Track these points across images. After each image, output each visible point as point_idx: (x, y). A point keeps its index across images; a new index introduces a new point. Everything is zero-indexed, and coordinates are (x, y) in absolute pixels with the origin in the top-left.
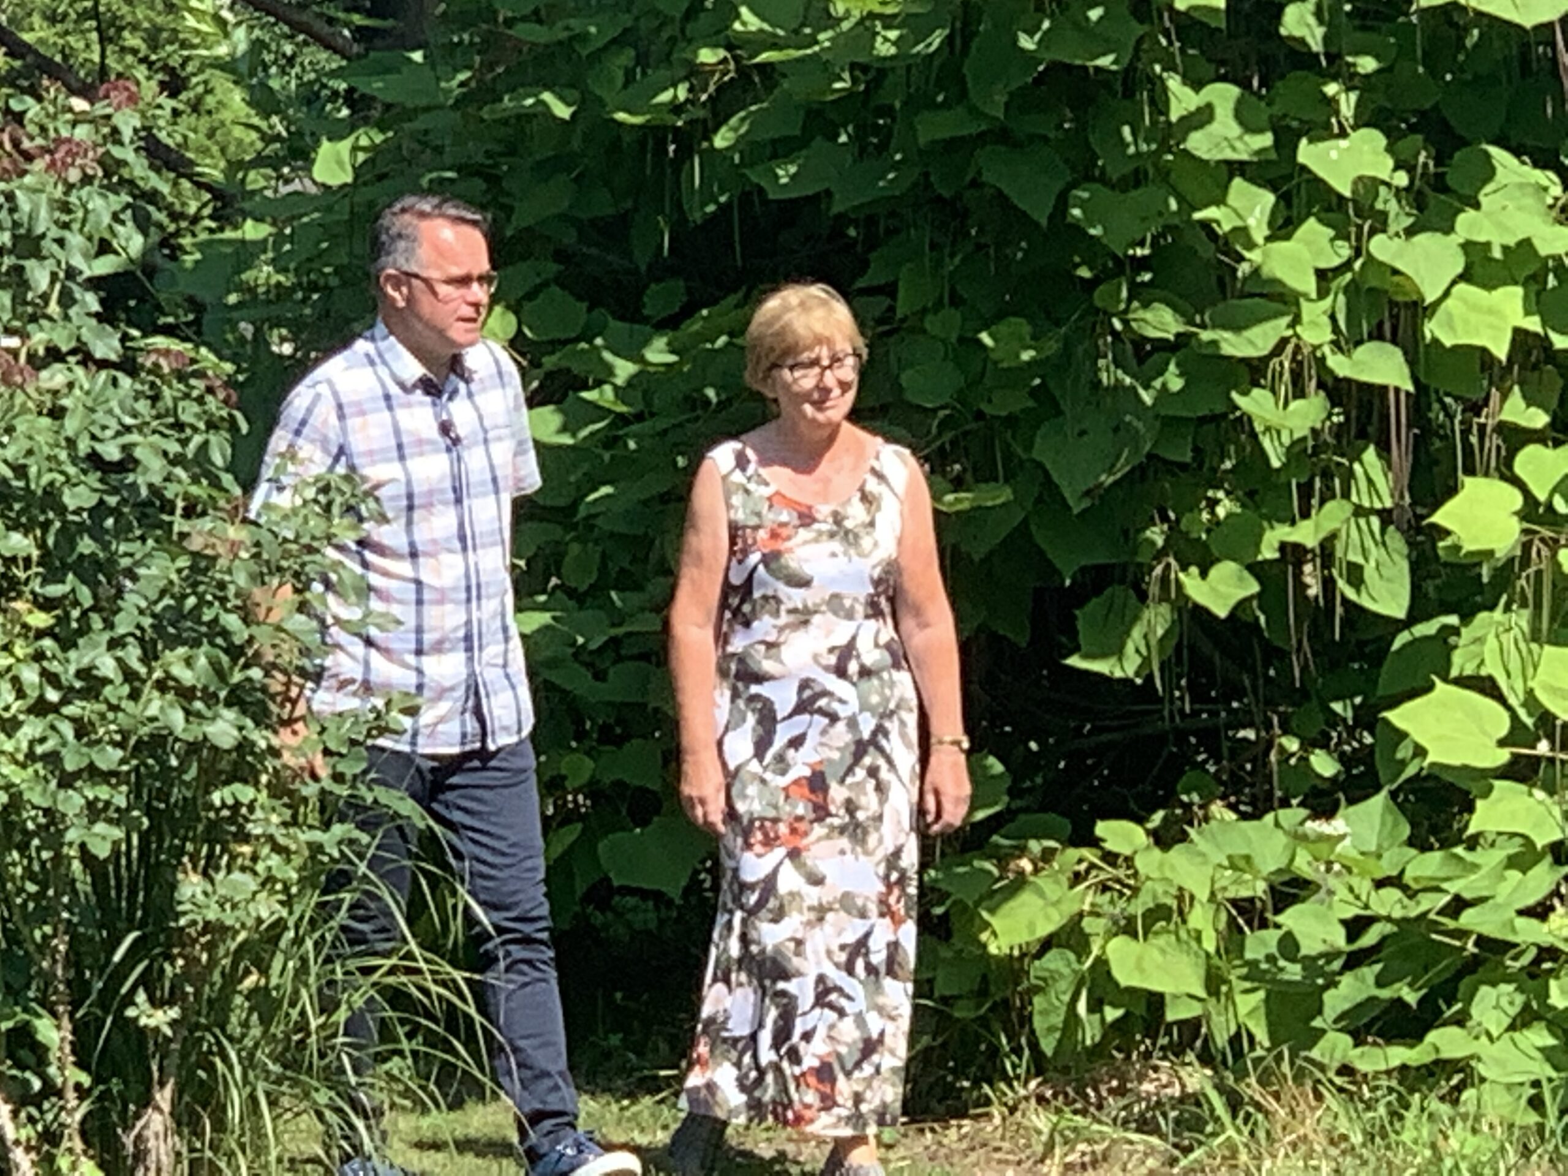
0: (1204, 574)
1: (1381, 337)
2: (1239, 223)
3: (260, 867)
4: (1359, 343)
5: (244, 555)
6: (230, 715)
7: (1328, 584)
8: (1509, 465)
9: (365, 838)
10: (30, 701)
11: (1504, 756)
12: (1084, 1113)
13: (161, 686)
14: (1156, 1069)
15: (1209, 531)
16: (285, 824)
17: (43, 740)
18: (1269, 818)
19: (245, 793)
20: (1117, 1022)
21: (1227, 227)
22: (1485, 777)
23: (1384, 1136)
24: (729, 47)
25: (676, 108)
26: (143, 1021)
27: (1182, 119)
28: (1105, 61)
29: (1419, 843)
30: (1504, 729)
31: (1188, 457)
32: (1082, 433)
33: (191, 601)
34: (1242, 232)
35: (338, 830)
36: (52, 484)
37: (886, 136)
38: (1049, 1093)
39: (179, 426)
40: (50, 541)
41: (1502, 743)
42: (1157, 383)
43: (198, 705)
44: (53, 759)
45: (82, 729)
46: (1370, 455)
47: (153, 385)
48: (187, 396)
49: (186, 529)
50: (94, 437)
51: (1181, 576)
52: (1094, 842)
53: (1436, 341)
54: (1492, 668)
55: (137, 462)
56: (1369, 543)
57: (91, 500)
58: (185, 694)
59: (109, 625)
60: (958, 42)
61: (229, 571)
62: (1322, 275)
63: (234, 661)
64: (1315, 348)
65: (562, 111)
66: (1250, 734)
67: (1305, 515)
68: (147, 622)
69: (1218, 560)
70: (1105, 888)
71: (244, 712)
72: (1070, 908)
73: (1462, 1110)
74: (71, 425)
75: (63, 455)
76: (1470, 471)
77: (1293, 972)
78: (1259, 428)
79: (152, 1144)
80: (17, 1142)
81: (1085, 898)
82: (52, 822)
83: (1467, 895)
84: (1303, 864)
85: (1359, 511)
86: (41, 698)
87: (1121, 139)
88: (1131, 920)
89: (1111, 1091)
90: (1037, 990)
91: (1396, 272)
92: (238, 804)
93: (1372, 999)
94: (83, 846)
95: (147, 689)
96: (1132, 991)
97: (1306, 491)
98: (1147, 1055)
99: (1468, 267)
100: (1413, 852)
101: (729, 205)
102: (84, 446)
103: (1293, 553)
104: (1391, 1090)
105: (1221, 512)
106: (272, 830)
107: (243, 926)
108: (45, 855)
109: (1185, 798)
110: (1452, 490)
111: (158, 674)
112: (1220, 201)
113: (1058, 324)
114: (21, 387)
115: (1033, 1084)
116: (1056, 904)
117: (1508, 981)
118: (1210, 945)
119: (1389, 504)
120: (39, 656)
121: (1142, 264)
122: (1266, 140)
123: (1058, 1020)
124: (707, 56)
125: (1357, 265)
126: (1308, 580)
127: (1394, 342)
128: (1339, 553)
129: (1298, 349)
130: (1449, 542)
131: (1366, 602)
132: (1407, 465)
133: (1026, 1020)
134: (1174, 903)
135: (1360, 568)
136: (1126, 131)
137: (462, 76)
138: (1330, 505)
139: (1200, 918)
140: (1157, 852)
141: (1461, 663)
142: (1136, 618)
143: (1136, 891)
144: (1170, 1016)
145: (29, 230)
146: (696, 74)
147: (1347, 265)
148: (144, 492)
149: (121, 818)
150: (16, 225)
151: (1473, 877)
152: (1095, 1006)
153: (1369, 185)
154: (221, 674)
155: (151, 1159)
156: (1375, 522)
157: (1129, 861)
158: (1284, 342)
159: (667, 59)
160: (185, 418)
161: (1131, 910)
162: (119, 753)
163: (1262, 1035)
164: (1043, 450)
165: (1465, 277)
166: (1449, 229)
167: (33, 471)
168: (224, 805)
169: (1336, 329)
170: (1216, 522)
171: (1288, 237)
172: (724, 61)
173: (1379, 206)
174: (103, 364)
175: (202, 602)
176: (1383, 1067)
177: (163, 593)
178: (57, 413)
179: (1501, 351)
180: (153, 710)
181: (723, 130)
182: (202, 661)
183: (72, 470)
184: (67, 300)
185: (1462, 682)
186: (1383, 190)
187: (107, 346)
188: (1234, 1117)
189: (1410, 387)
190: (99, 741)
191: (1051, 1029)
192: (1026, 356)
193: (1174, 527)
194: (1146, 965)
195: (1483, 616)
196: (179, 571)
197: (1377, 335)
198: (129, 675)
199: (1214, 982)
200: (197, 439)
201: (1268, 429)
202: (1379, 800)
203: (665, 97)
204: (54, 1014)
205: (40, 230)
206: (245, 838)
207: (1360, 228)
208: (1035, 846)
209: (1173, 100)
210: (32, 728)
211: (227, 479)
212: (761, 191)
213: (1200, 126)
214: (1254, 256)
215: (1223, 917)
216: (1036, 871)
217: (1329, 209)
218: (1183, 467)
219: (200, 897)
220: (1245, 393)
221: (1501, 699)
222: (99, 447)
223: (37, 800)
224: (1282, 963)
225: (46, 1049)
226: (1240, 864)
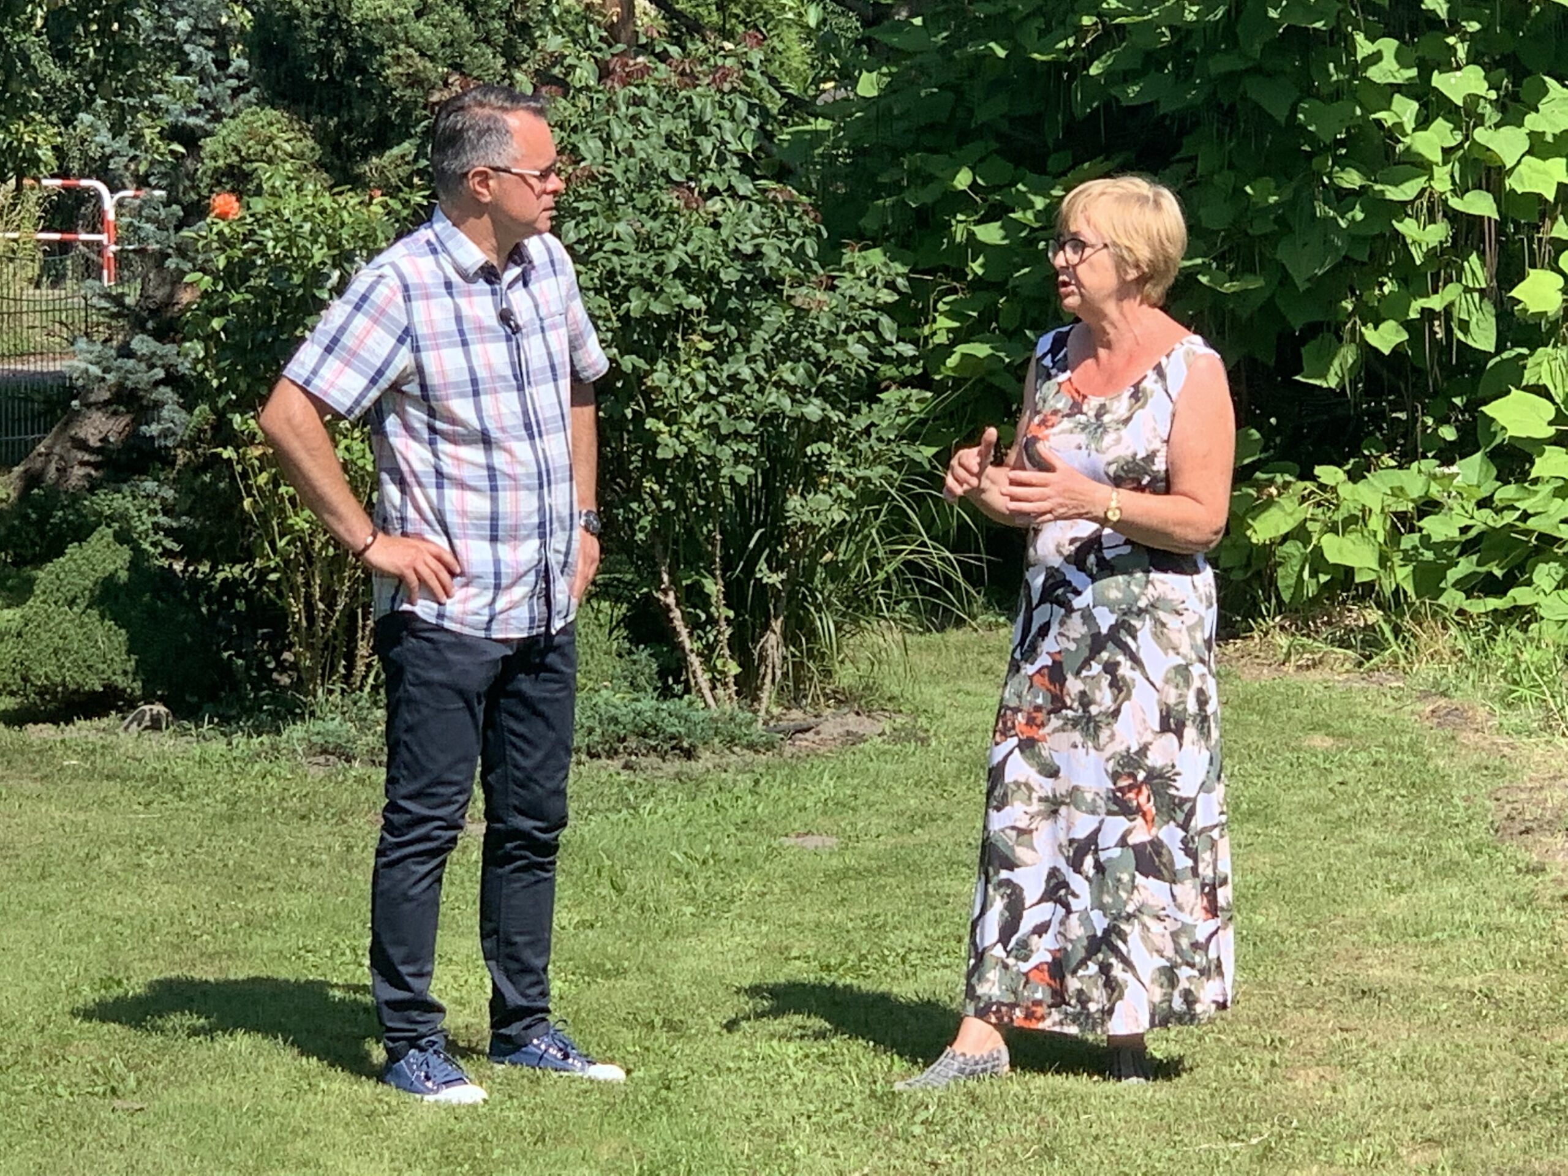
0: (1376, 328)
1: (1480, 188)
2: (1398, 120)
3: (833, 491)
4: (1467, 190)
5: (826, 309)
6: (817, 401)
7: (1449, 331)
8: (1557, 263)
9: (895, 474)
10: (701, 393)
11: (1551, 431)
12: (1309, 636)
13: (777, 385)
14: (1350, 611)
15: (1379, 301)
16: (848, 466)
17: (708, 416)
18: (1415, 465)
19: (826, 448)
20: (1326, 583)
21: (1389, 123)
22: (1539, 444)
23: (1485, 650)
24: (1099, 16)
25: (1068, 51)
26: (765, 580)
27: (1364, 59)
28: (1319, 25)
29: (1503, 478)
30: (1551, 414)
31: (1366, 259)
32: (1305, 245)
33: (795, 335)
34: (1399, 125)
35: (880, 469)
36: (713, 266)
37: (1191, 68)
38: (1287, 624)
39: (787, 234)
40: (713, 300)
41: (1550, 423)
42: (1349, 215)
43: (799, 396)
44: (714, 427)
45: (731, 409)
46: (1474, 258)
47: (773, 210)
48: (792, 216)
49: (792, 293)
50: (738, 241)
51: (1363, 329)
52: (1314, 478)
53: (1513, 190)
54: (1546, 381)
55: (763, 254)
56: (1472, 309)
57: (737, 276)
58: (791, 389)
59: (747, 349)
60: (1233, 13)
61: (817, 318)
62: (1447, 152)
63: (819, 371)
64: (1442, 194)
65: (1001, 53)
66: (1403, 416)
67: (1435, 292)
68: (769, 347)
69: (1384, 320)
70: (1319, 505)
71: (826, 400)
72: (1299, 517)
73: (1530, 634)
74: (725, 233)
75: (720, 250)
76: (1533, 266)
77: (1429, 555)
78: (1409, 241)
79: (770, 651)
80: (692, 651)
81: (1308, 510)
82: (714, 464)
83: (1530, 511)
84: (1435, 491)
85: (1467, 290)
86: (707, 392)
87: (1328, 70)
88: (1335, 523)
89: (1323, 623)
90: (1280, 564)
91: (1488, 149)
92: (821, 454)
93: (1475, 573)
94: (732, 478)
95: (768, 386)
96: (1336, 565)
97: (1436, 277)
98: (1344, 602)
99: (1531, 146)
100: (1499, 483)
101: (1098, 107)
102: (732, 245)
103: (1428, 314)
104: (1487, 624)
105: (1386, 290)
106: (841, 469)
107: (824, 525)
108: (709, 483)
109: (1366, 452)
110: (1522, 277)
111: (775, 378)
112: (1388, 108)
113: (1291, 179)
114: (697, 210)
115: (1278, 619)
116: (1291, 514)
117: (1555, 561)
118: (1381, 539)
119: (1484, 285)
120: (705, 367)
121: (1341, 143)
122: (1413, 72)
123: (1292, 581)
124: (1087, 21)
125: (1466, 145)
126: (1437, 329)
127: (1488, 190)
128: (1455, 314)
129: (1431, 194)
130: (1520, 306)
131: (1470, 342)
132: (1495, 261)
133: (1273, 582)
134: (1360, 514)
135: (1467, 322)
136: (1331, 65)
137: (945, 34)
138: (1450, 286)
139: (1375, 523)
140: (1350, 484)
141: (1529, 378)
142: (1335, 355)
143: (1337, 506)
144: (1357, 580)
145: (701, 119)
146: (1080, 32)
147: (1460, 145)
148: (767, 272)
149: (754, 463)
150: (691, 116)
151: (1533, 500)
152: (1314, 574)
153: (1473, 99)
154: (812, 378)
155: (769, 662)
156: (1476, 295)
157: (1334, 489)
158: (1424, 190)
159: (1062, 23)
160: (792, 229)
161: (1335, 518)
162: (753, 424)
163: (1411, 591)
164: (1282, 254)
165: (1530, 152)
166: (1520, 125)
167: (703, 259)
168: (813, 455)
169: (1454, 183)
170: (1383, 295)
171: (1426, 129)
172: (1096, 24)
173: (1480, 110)
174: (744, 198)
175: (801, 336)
176: (1483, 610)
177: (778, 331)
178: (716, 225)
179: (1550, 196)
180: (772, 399)
181: (1096, 63)
182: (801, 370)
183: (724, 258)
184: (721, 159)
185: (1528, 389)
186: (1482, 101)
187: (745, 187)
188: (1396, 638)
189: (1497, 217)
190: (740, 417)
191: (1288, 587)
192: (1272, 199)
193: (1359, 298)
194: (1344, 551)
195: (1541, 349)
196: (787, 318)
197: (1478, 187)
198: (758, 378)
199: (1383, 560)
200: (798, 241)
201: (1414, 242)
202: (1478, 456)
203: (1062, 45)
204: (714, 576)
205: (707, 119)
206: (824, 473)
207: (1468, 123)
208: (1279, 479)
209: (1359, 48)
210: (701, 409)
211: (815, 265)
212: (1117, 100)
213: (1375, 63)
214: (1407, 140)
215: (1389, 522)
216: (1279, 494)
217: (1450, 112)
218: (1363, 264)
219: (799, 508)
220: (1400, 221)
221: (1551, 399)
222: (740, 246)
223: (704, 451)
224: (1421, 550)
225: (709, 596)
226: (1398, 492)
